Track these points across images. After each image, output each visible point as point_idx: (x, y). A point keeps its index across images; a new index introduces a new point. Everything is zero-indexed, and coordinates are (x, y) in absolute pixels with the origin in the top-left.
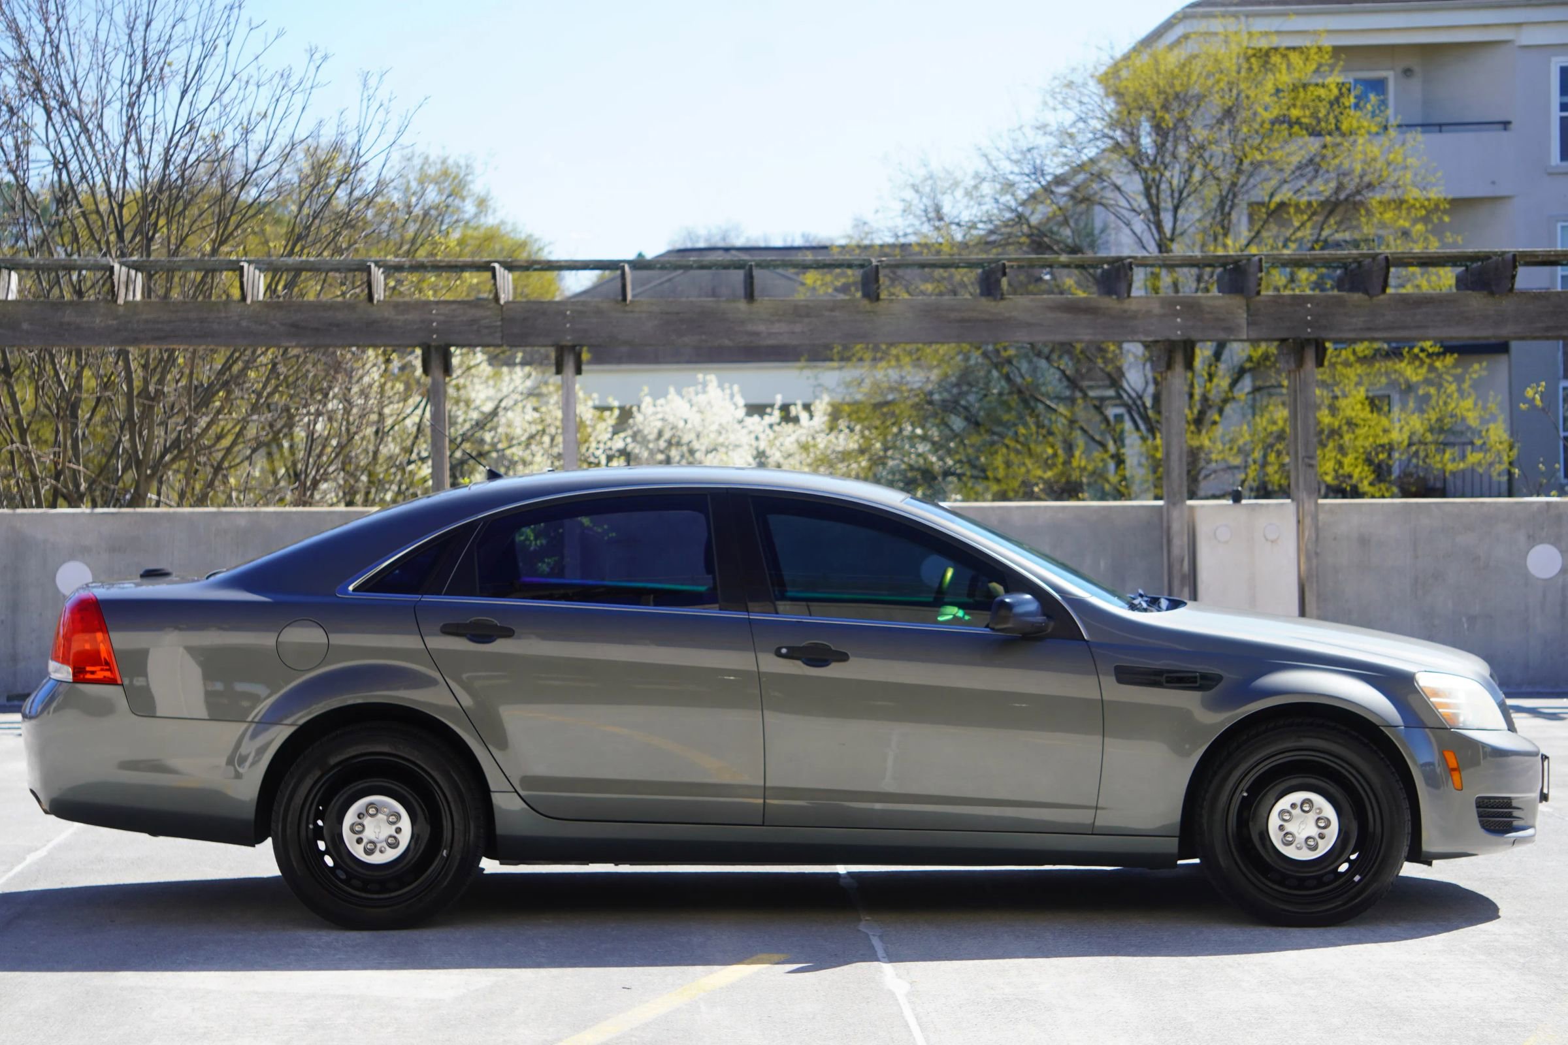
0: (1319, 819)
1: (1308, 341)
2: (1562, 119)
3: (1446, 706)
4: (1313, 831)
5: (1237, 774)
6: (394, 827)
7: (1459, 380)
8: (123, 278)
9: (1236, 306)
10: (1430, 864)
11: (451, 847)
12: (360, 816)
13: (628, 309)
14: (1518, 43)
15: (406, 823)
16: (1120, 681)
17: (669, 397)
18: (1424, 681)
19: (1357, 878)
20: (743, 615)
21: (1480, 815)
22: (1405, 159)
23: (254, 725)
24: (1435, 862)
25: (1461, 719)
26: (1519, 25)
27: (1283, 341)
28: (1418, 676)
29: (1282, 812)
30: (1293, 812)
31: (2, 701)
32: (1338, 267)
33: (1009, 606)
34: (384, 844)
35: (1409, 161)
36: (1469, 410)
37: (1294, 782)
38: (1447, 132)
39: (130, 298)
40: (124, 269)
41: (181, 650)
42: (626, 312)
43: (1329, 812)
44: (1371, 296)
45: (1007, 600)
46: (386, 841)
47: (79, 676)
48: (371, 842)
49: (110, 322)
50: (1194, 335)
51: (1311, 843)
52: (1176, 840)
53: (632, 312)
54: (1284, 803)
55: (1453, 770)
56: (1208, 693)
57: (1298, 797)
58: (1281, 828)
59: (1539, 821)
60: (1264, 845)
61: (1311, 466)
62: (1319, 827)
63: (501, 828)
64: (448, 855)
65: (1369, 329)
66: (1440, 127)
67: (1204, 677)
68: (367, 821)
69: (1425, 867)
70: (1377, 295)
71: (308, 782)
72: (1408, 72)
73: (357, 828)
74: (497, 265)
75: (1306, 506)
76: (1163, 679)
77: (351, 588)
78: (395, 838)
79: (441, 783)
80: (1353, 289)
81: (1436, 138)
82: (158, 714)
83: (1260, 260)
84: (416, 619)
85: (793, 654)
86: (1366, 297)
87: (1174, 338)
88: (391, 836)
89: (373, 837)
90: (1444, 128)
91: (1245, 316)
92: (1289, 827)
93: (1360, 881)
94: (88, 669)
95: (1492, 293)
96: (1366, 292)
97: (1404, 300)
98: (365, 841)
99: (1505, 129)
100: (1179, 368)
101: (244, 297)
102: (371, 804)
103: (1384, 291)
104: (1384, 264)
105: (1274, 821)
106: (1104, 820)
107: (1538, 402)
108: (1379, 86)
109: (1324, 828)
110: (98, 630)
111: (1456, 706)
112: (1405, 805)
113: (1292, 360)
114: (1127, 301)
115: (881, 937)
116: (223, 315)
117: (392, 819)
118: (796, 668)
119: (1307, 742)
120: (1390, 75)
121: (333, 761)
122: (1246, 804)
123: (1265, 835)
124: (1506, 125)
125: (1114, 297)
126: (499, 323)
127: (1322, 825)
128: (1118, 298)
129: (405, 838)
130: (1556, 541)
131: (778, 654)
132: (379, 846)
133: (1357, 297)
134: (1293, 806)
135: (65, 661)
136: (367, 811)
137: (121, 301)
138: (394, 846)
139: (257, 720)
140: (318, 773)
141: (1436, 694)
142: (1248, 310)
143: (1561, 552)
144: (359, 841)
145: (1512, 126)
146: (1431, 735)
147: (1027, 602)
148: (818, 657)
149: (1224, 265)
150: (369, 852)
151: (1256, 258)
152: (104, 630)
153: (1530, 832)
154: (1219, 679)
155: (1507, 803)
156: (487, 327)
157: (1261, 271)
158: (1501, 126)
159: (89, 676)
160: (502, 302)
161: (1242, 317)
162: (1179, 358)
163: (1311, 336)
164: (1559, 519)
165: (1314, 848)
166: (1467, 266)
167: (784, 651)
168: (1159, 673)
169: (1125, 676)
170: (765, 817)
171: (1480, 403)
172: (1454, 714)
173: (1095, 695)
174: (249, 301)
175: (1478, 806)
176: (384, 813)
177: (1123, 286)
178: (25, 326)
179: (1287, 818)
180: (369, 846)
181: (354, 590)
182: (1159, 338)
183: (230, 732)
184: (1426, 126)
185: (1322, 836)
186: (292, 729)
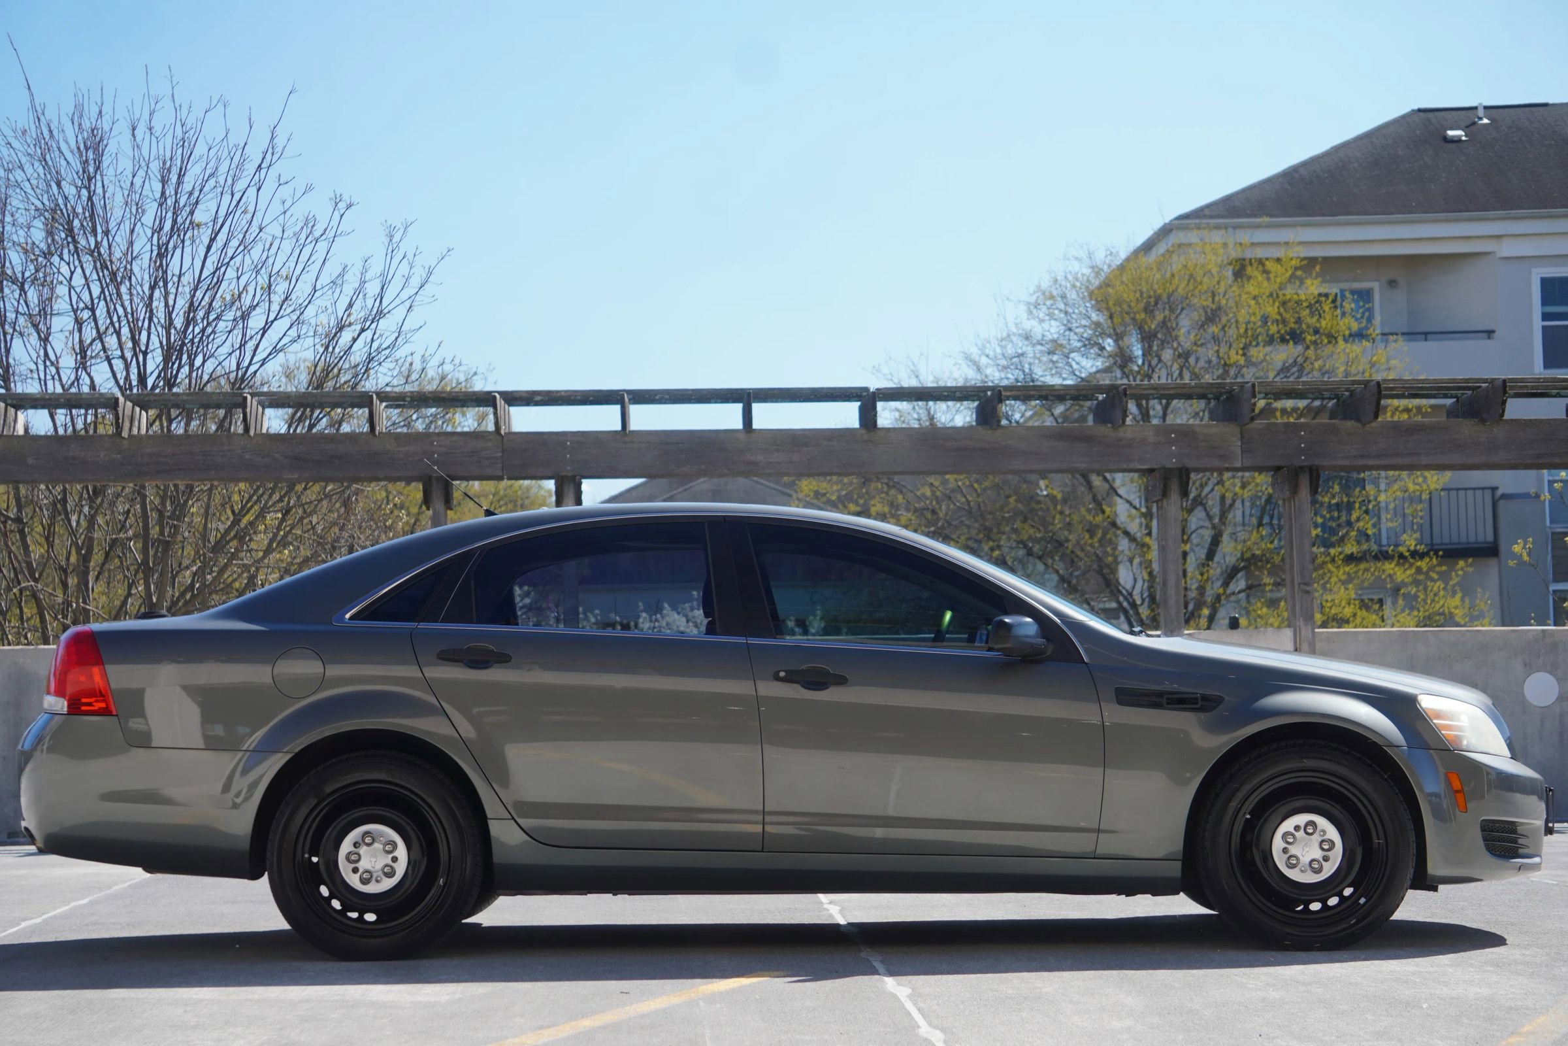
0: (1323, 841)
1: (1302, 468)
2: (1544, 328)
3: (1449, 728)
4: (1318, 854)
5: (1240, 795)
6: (390, 856)
7: (1445, 578)
8: (128, 412)
9: (1228, 433)
10: (1435, 889)
11: (448, 875)
12: (356, 845)
13: (627, 439)
14: (1498, 255)
15: (402, 852)
16: (1121, 702)
17: (665, 612)
18: (1427, 703)
19: (1362, 901)
20: (742, 640)
21: (1485, 840)
22: (1388, 360)
23: (248, 754)
24: (1441, 887)
25: (1465, 743)
26: (1499, 237)
27: (1278, 469)
28: (1420, 698)
29: (1286, 835)
30: (1297, 834)
31: (4, 838)
32: (1330, 399)
33: (1008, 627)
34: (380, 873)
35: (1393, 362)
36: (1456, 608)
37: (1298, 804)
38: (1431, 340)
39: (135, 431)
40: (129, 404)
41: (178, 689)
42: (625, 443)
43: (1333, 833)
44: (1364, 425)
45: (1007, 620)
46: (383, 869)
47: (75, 708)
48: (367, 871)
49: (115, 456)
50: (1191, 463)
51: (1316, 866)
52: (1179, 863)
53: (632, 442)
54: (1288, 825)
55: (1457, 792)
56: (1208, 714)
57: (1301, 819)
58: (1285, 850)
59: (1545, 850)
60: (1268, 869)
61: (1307, 592)
62: (1323, 849)
63: (498, 857)
64: (445, 884)
65: (1362, 456)
66: (1426, 335)
67: (1205, 698)
68: (363, 850)
69: (1431, 893)
70: (1371, 422)
71: (303, 812)
72: (1392, 283)
73: (353, 857)
74: (497, 394)
75: (1303, 632)
76: (1164, 701)
77: (348, 616)
78: (391, 867)
79: (437, 810)
80: (1345, 417)
81: (1421, 346)
82: (153, 745)
83: (1253, 386)
84: (413, 650)
85: (791, 678)
86: (1359, 425)
87: (1169, 466)
88: (386, 866)
89: (369, 867)
90: (1429, 336)
91: (1239, 444)
92: (1293, 850)
93: (1365, 903)
94: (84, 700)
95: (1483, 421)
96: (1359, 420)
97: (1396, 427)
98: (361, 870)
99: (1489, 338)
100: (1174, 496)
101: (247, 429)
102: (367, 833)
103: (1376, 417)
104: (1375, 390)
105: (1278, 844)
106: (1107, 845)
107: (1526, 558)
108: (1364, 296)
109: (1328, 850)
110: (94, 665)
111: (1460, 729)
112: (1410, 825)
113: (1287, 487)
114: (1122, 429)
115: (882, 962)
116: (226, 448)
117: (388, 848)
118: (795, 692)
119: (1308, 763)
120: (1375, 286)
121: (329, 789)
122: (1249, 826)
123: (1268, 856)
124: (1490, 333)
125: (1109, 425)
126: (500, 454)
127: (1326, 847)
128: (1113, 427)
129: (401, 868)
130: (1552, 670)
131: (777, 678)
132: (375, 875)
133: (1350, 424)
134: (1297, 828)
135: (60, 693)
136: (363, 840)
137: (125, 434)
138: (391, 875)
139: (251, 748)
140: (313, 802)
141: (1439, 715)
142: (1242, 437)
143: (1558, 680)
144: (355, 870)
145: (1495, 335)
146: (1435, 756)
147: (1027, 624)
148: (816, 680)
149: (1217, 398)
150: (365, 882)
151: (1250, 384)
152: (100, 662)
153: (1537, 860)
154: (1219, 700)
155: (1512, 827)
156: (488, 459)
157: (1254, 396)
158: (1485, 335)
159: (84, 708)
160: (503, 432)
161: (1237, 445)
162: (1175, 486)
163: (1305, 464)
164: (1554, 647)
165: (1319, 871)
166: (1457, 397)
167: (782, 674)
168: (1160, 694)
169: (1127, 697)
170: (764, 843)
171: (1467, 601)
172: (1457, 736)
173: (1095, 720)
174: (252, 433)
175: (1483, 829)
176: (380, 842)
177: (1118, 414)
178: (30, 461)
179: (1291, 840)
180: (364, 876)
181: (351, 618)
182: (1155, 466)
183: (226, 762)
184: (1411, 335)
185: (1326, 859)
186: (289, 756)
